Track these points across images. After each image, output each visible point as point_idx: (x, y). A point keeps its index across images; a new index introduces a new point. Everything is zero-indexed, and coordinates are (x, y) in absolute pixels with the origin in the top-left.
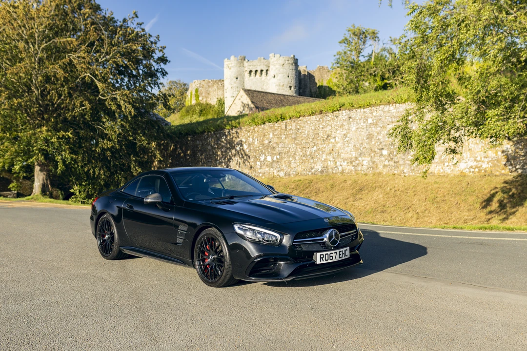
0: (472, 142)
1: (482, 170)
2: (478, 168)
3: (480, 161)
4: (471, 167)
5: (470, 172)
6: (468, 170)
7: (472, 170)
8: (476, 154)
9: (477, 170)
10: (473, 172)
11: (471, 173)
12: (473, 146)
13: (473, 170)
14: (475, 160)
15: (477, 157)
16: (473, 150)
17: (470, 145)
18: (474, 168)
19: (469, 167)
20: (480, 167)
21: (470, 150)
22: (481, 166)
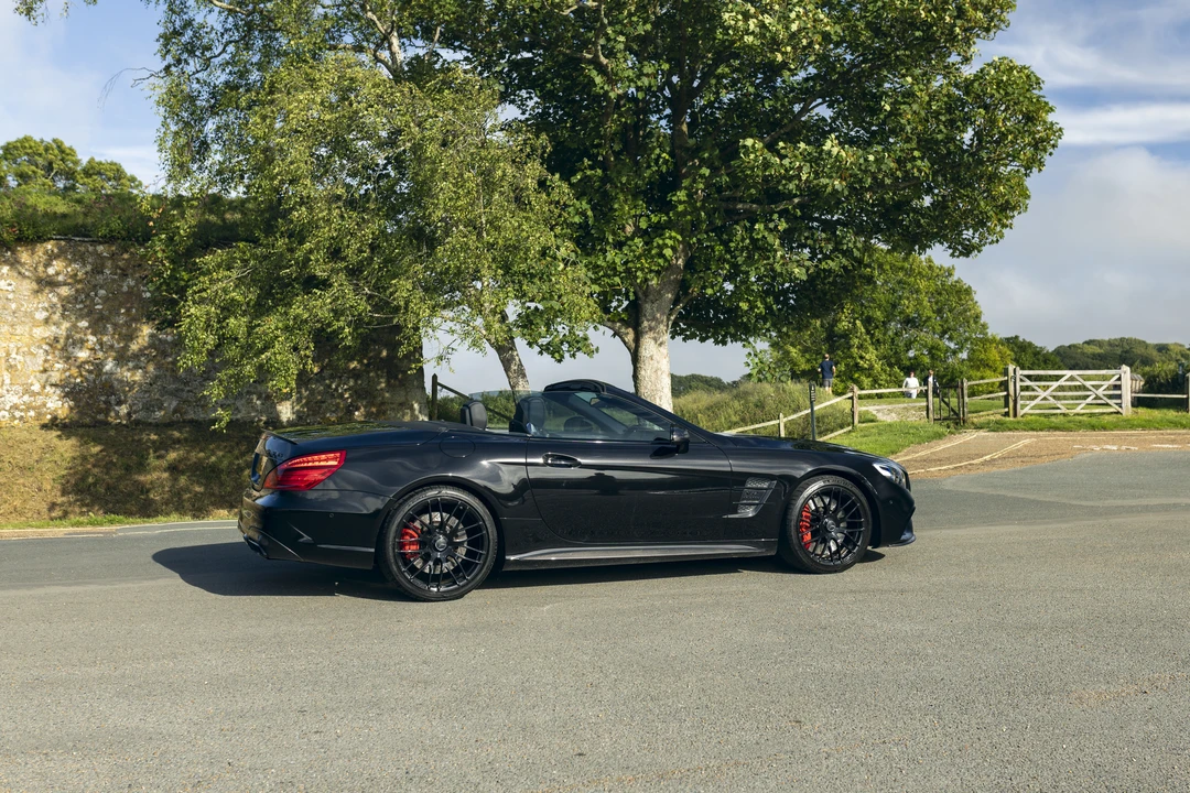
0: (18, 349)
1: (46, 414)
2: (34, 408)
3: (39, 394)
4: (15, 407)
5: (14, 418)
6: (6, 414)
7: (18, 414)
8: (28, 378)
9: (32, 413)
10: (21, 418)
11: (16, 422)
12: (19, 358)
13: (23, 414)
14: (26, 391)
15: (32, 385)
16: (19, 367)
17: (13, 355)
18: (21, 411)
19: (7, 408)
20: (39, 407)
21: (11, 366)
22: (45, 405)
